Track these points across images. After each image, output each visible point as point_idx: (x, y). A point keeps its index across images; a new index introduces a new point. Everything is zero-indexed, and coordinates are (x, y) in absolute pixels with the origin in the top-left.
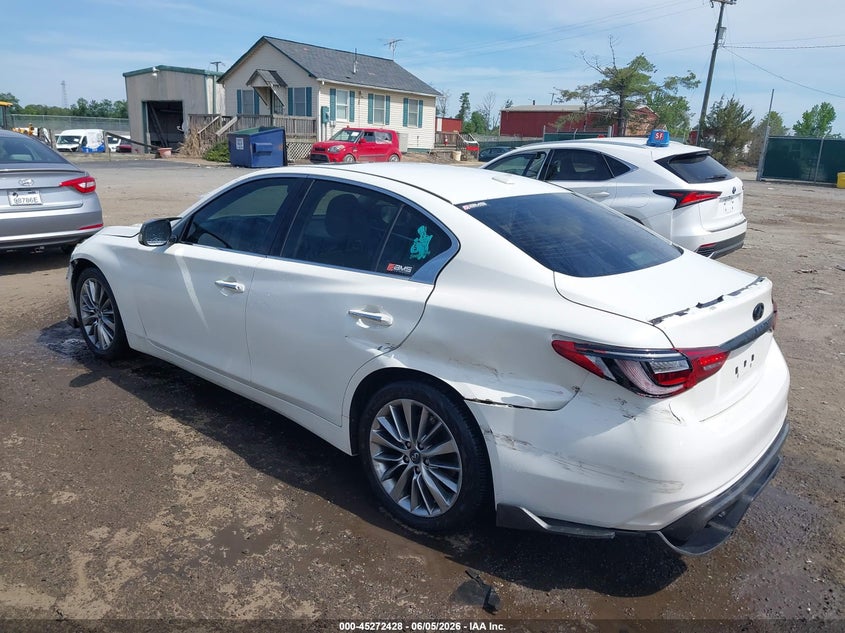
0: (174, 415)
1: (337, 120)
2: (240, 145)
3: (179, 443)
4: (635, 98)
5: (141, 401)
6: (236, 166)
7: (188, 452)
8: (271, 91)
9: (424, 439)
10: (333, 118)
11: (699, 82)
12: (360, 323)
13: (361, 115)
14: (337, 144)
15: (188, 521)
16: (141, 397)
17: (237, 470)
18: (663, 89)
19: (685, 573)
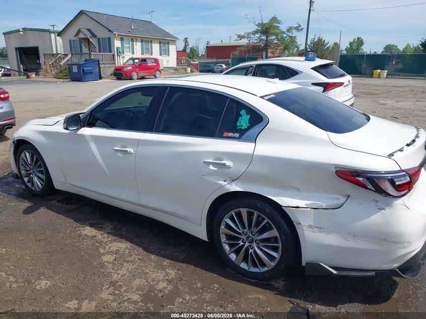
0: (91, 225)
1: (125, 54)
2: (75, 69)
3: (100, 242)
4: (273, 37)
5: (69, 219)
6: (73, 81)
7: (107, 247)
8: (88, 40)
9: (255, 230)
10: (123, 53)
11: (303, 29)
12: (211, 167)
13: (138, 51)
14: (128, 67)
15: (122, 290)
16: (68, 217)
17: (138, 255)
18: (286, 32)
19: (399, 287)
